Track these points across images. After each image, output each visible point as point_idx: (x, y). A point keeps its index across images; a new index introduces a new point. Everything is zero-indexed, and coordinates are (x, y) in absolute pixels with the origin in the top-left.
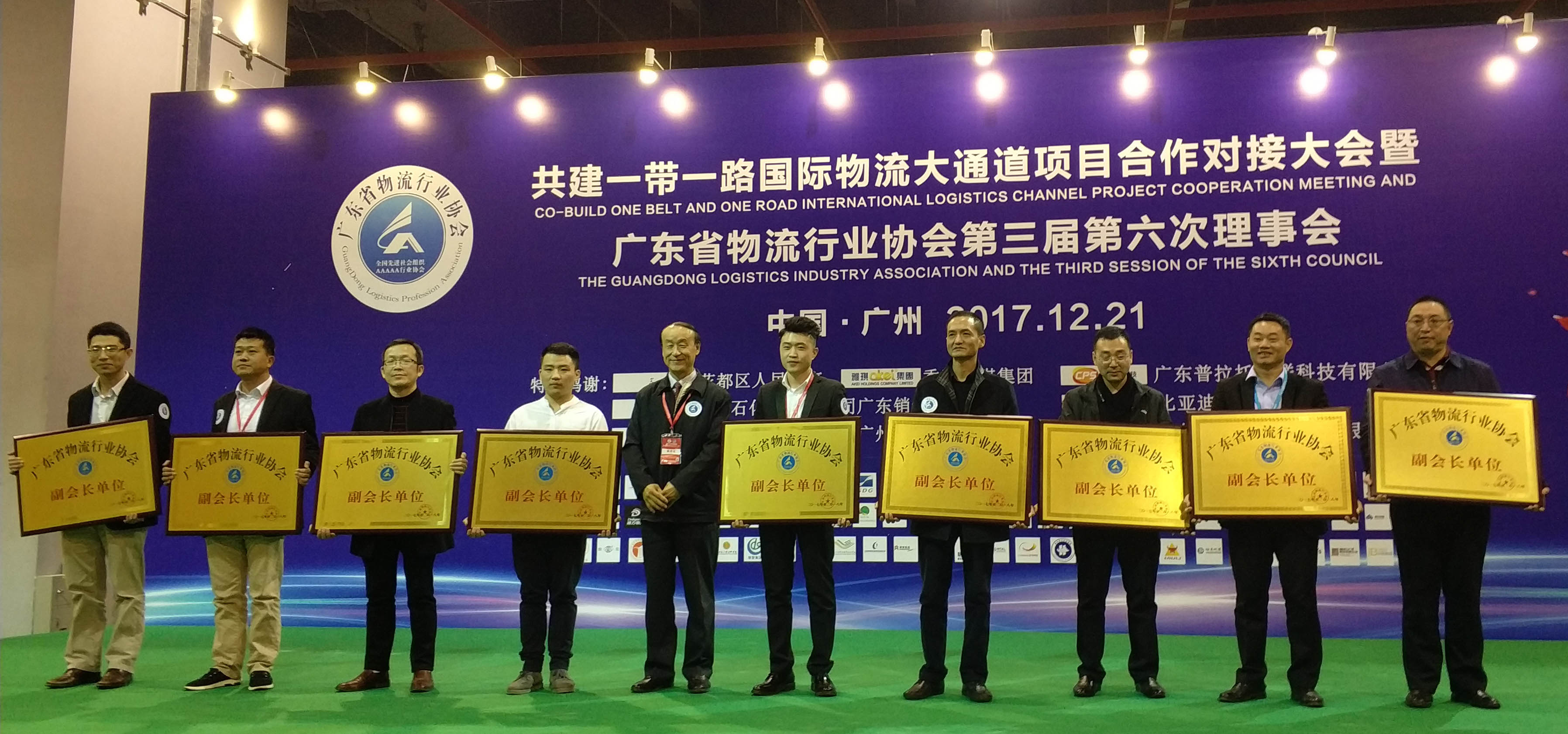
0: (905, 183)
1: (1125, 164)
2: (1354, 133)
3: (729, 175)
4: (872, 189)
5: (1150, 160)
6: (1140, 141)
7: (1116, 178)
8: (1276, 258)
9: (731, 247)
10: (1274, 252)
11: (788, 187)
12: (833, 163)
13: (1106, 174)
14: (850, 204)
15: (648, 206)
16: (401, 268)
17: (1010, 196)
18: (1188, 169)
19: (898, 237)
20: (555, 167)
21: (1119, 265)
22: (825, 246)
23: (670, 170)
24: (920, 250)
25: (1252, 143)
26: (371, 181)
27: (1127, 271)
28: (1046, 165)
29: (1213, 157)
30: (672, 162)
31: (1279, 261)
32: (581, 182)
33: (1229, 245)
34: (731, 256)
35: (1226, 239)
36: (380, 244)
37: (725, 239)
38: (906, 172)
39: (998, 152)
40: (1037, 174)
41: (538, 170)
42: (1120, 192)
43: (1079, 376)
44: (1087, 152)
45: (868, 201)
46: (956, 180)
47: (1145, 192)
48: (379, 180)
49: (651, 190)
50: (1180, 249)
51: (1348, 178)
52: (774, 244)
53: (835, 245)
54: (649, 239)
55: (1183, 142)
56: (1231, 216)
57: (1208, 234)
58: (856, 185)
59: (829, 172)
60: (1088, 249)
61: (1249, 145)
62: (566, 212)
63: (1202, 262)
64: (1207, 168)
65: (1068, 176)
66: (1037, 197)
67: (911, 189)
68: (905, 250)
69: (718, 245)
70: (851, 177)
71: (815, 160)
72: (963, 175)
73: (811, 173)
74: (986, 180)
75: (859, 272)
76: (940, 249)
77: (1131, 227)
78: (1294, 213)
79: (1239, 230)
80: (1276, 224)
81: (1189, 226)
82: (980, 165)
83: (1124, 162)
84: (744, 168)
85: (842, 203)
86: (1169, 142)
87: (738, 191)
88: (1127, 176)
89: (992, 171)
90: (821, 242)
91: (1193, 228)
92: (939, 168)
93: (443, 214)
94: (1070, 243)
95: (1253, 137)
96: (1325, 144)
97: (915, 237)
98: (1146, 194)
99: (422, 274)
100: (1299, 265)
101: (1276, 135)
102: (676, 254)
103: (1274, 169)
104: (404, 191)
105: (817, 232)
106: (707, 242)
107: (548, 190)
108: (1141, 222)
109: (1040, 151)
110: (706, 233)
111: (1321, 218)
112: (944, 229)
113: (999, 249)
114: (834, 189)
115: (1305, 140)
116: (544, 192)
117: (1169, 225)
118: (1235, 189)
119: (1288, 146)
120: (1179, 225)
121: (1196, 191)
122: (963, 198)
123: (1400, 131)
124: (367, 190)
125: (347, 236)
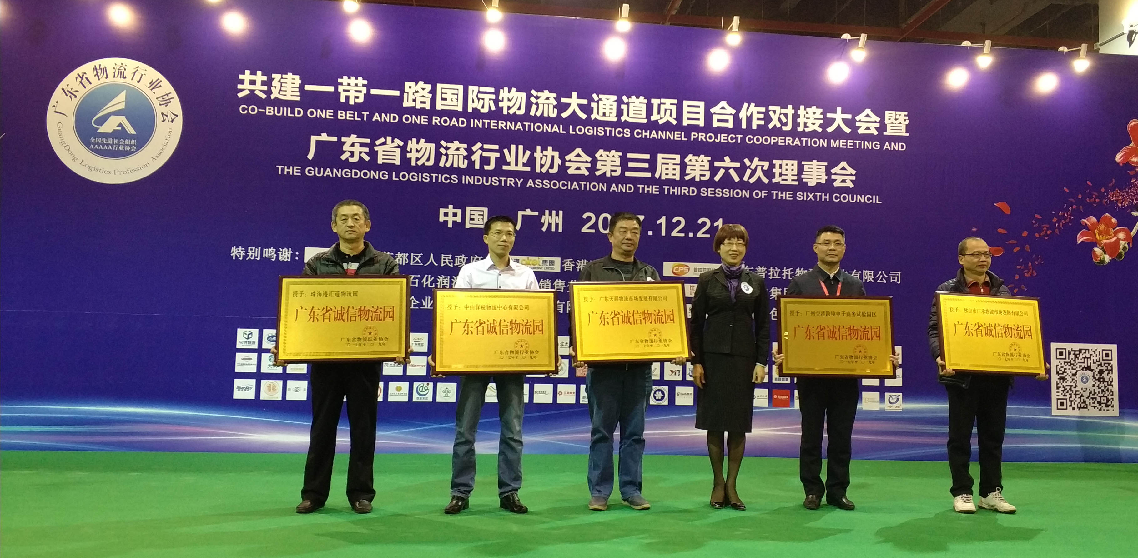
0: (553, 114)
1: (715, 118)
2: (868, 111)
3: (411, 94)
4: (526, 117)
5: (732, 116)
6: (726, 102)
7: (708, 127)
8: (813, 194)
9: (411, 152)
10: (813, 189)
11: (460, 109)
12: (497, 93)
13: (701, 123)
14: (510, 127)
15: (339, 112)
16: (114, 146)
17: (632, 133)
18: (758, 125)
19: (546, 156)
20: (259, 73)
21: (707, 191)
22: (489, 158)
23: (360, 84)
24: (563, 168)
25: (802, 111)
26: (87, 68)
27: (713, 195)
28: (659, 113)
29: (775, 118)
30: (362, 78)
31: (815, 197)
32: (281, 86)
33: (782, 182)
34: (410, 159)
35: (781, 178)
36: (94, 123)
37: (406, 144)
38: (554, 107)
39: (625, 98)
40: (653, 118)
41: (244, 74)
42: (710, 137)
43: (677, 269)
44: (689, 106)
45: (524, 126)
46: (593, 117)
47: (727, 140)
48: (95, 68)
49: (343, 100)
50: (749, 182)
51: (863, 142)
52: (447, 153)
53: (496, 158)
54: (339, 139)
55: (755, 106)
56: (785, 162)
57: (769, 173)
58: (515, 112)
59: (493, 100)
60: (687, 178)
61: (799, 112)
62: (267, 110)
63: (763, 194)
64: (771, 126)
65: (674, 122)
66: (652, 136)
67: (557, 121)
68: (552, 166)
69: (399, 150)
70: (511, 106)
71: (482, 89)
72: (598, 113)
73: (479, 99)
74: (615, 119)
75: (515, 180)
76: (578, 168)
77: (717, 164)
78: (826, 164)
79: (790, 173)
80: (814, 170)
81: (757, 166)
82: (611, 107)
83: (714, 115)
84: (423, 89)
85: (503, 126)
86: (746, 105)
87: (418, 107)
88: (716, 127)
89: (620, 112)
90: (485, 154)
91: (759, 168)
92: (580, 106)
93: (156, 103)
94: (674, 172)
95: (802, 107)
96: (849, 116)
97: (560, 158)
98: (728, 142)
99: (133, 152)
100: (828, 200)
101: (818, 107)
102: (363, 153)
103: (815, 130)
104: (119, 80)
105: (482, 146)
106: (390, 145)
107: (252, 91)
108: (724, 161)
109: (655, 102)
110: (389, 138)
111: (843, 168)
112: (582, 153)
113: (623, 172)
114: (497, 114)
115: (836, 113)
116: (248, 92)
117: (743, 164)
118: (788, 143)
119: (825, 116)
120: (750, 166)
121: (762, 142)
122: (597, 131)
123: (898, 113)
124: (83, 76)
125: (63, 114)
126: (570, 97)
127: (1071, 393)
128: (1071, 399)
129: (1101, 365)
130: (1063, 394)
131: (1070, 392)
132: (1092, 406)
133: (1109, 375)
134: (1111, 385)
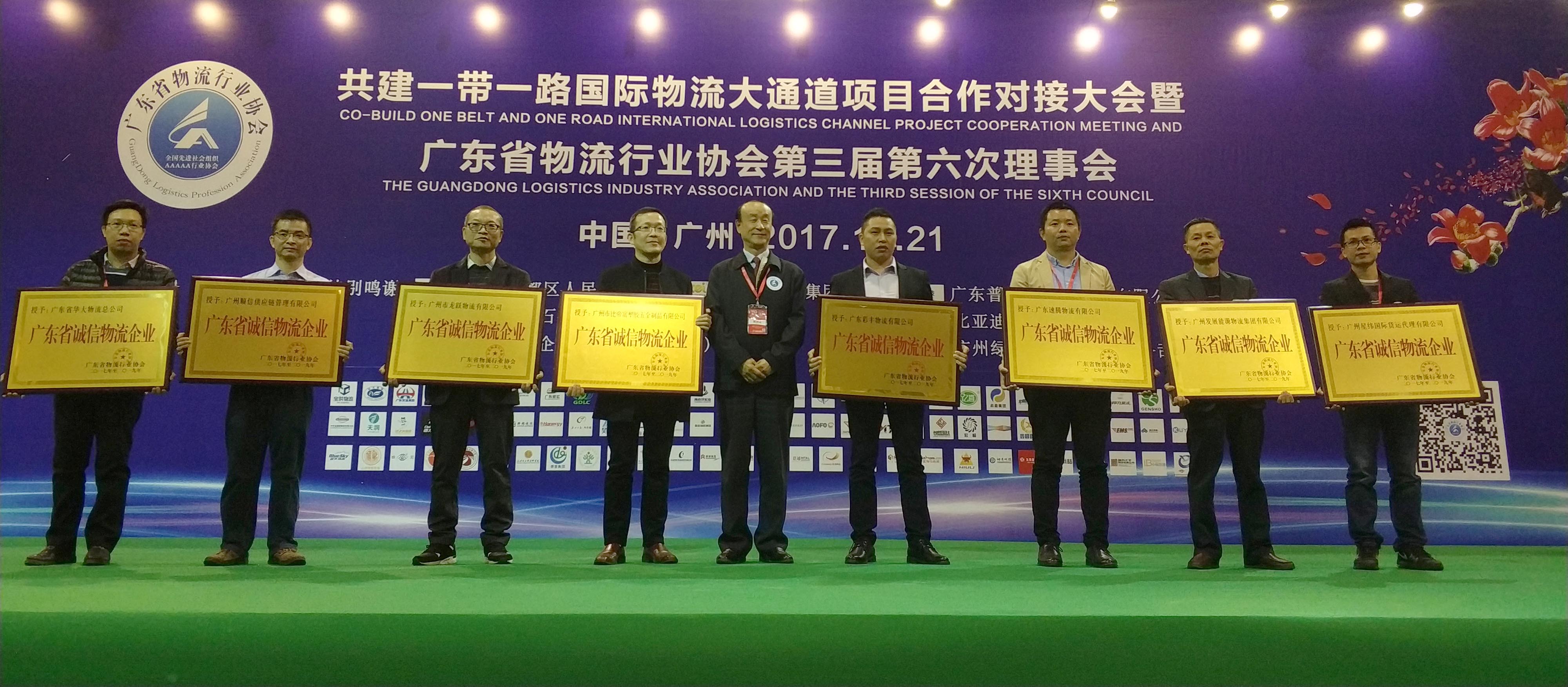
0: (720, 105)
1: (926, 100)
2: (1128, 84)
3: (545, 88)
4: (687, 109)
5: (947, 98)
6: (938, 80)
7: (916, 112)
8: (1060, 191)
9: (545, 158)
10: (1060, 185)
11: (605, 103)
12: (650, 83)
13: (908, 107)
14: (666, 122)
15: (459, 113)
16: (193, 164)
17: (819, 123)
18: (982, 107)
19: (712, 156)
20: (364, 71)
21: (919, 192)
22: (640, 161)
23: (484, 80)
24: (733, 170)
25: (1039, 87)
26: (166, 74)
27: (927, 197)
28: (853, 97)
29: (1004, 98)
30: (486, 72)
31: (1061, 194)
32: (390, 86)
33: (1017, 178)
34: (544, 166)
35: (1015, 173)
36: (172, 138)
37: (539, 149)
38: (721, 96)
39: (809, 82)
40: (845, 104)
41: (345, 72)
42: (920, 125)
44: (891, 87)
45: (683, 121)
46: (769, 106)
47: (943, 126)
48: (174, 74)
49: (463, 98)
50: (974, 180)
51: (1123, 123)
52: (589, 157)
53: (649, 160)
54: (459, 146)
55: (977, 84)
56: (1019, 152)
57: (999, 167)
58: (673, 105)
59: (645, 90)
60: (891, 176)
61: (1036, 88)
62: (373, 115)
63: (993, 193)
64: (999, 107)
65: (873, 108)
66: (845, 125)
67: (725, 112)
68: (718, 168)
69: (531, 155)
70: (667, 97)
71: (632, 78)
72: (776, 101)
73: (628, 91)
74: (798, 107)
76: (752, 169)
77: (930, 157)
78: (1075, 152)
79: (1027, 165)
80: (1060, 161)
81: (983, 158)
82: (792, 93)
83: (924, 98)
84: (560, 82)
85: (657, 121)
86: (965, 83)
87: (554, 104)
88: (927, 111)
89: (803, 99)
90: (636, 157)
91: (986, 161)
92: (753, 94)
93: (242, 111)
94: (875, 169)
95: (1040, 82)
96: (1103, 91)
97: (728, 157)
98: (944, 129)
99: (215, 170)
100: (1080, 199)
101: (1060, 82)
102: (487, 162)
103: (1058, 110)
104: (201, 87)
105: (632, 147)
106: (519, 151)
107: (355, 93)
108: (940, 154)
109: (848, 84)
110: (519, 143)
111: (1099, 157)
112: (756, 151)
113: (808, 172)
114: (650, 107)
115: (1085, 87)
116: (351, 94)
117: (965, 157)
118: (1023, 128)
119: (1070, 92)
120: (974, 158)
121: (988, 127)
122: (775, 123)
123: (1168, 84)
124: (161, 83)
125: (135, 128)
126: (741, 83)
127: (1437, 448)
128: (1438, 457)
129: (1477, 409)
130: (1426, 450)
131: (1435, 448)
132: (1469, 467)
133: (1492, 423)
134: (1494, 437)
